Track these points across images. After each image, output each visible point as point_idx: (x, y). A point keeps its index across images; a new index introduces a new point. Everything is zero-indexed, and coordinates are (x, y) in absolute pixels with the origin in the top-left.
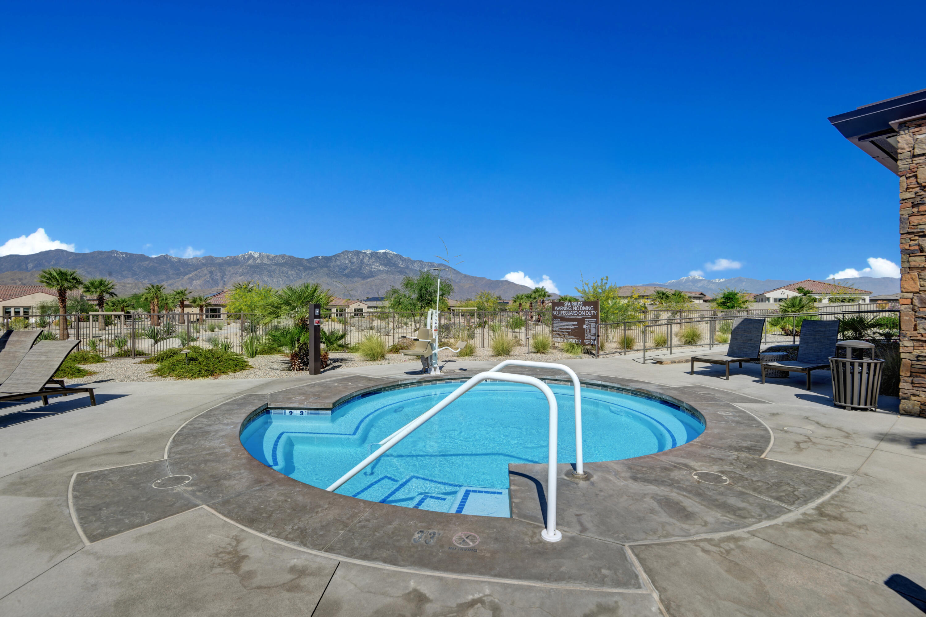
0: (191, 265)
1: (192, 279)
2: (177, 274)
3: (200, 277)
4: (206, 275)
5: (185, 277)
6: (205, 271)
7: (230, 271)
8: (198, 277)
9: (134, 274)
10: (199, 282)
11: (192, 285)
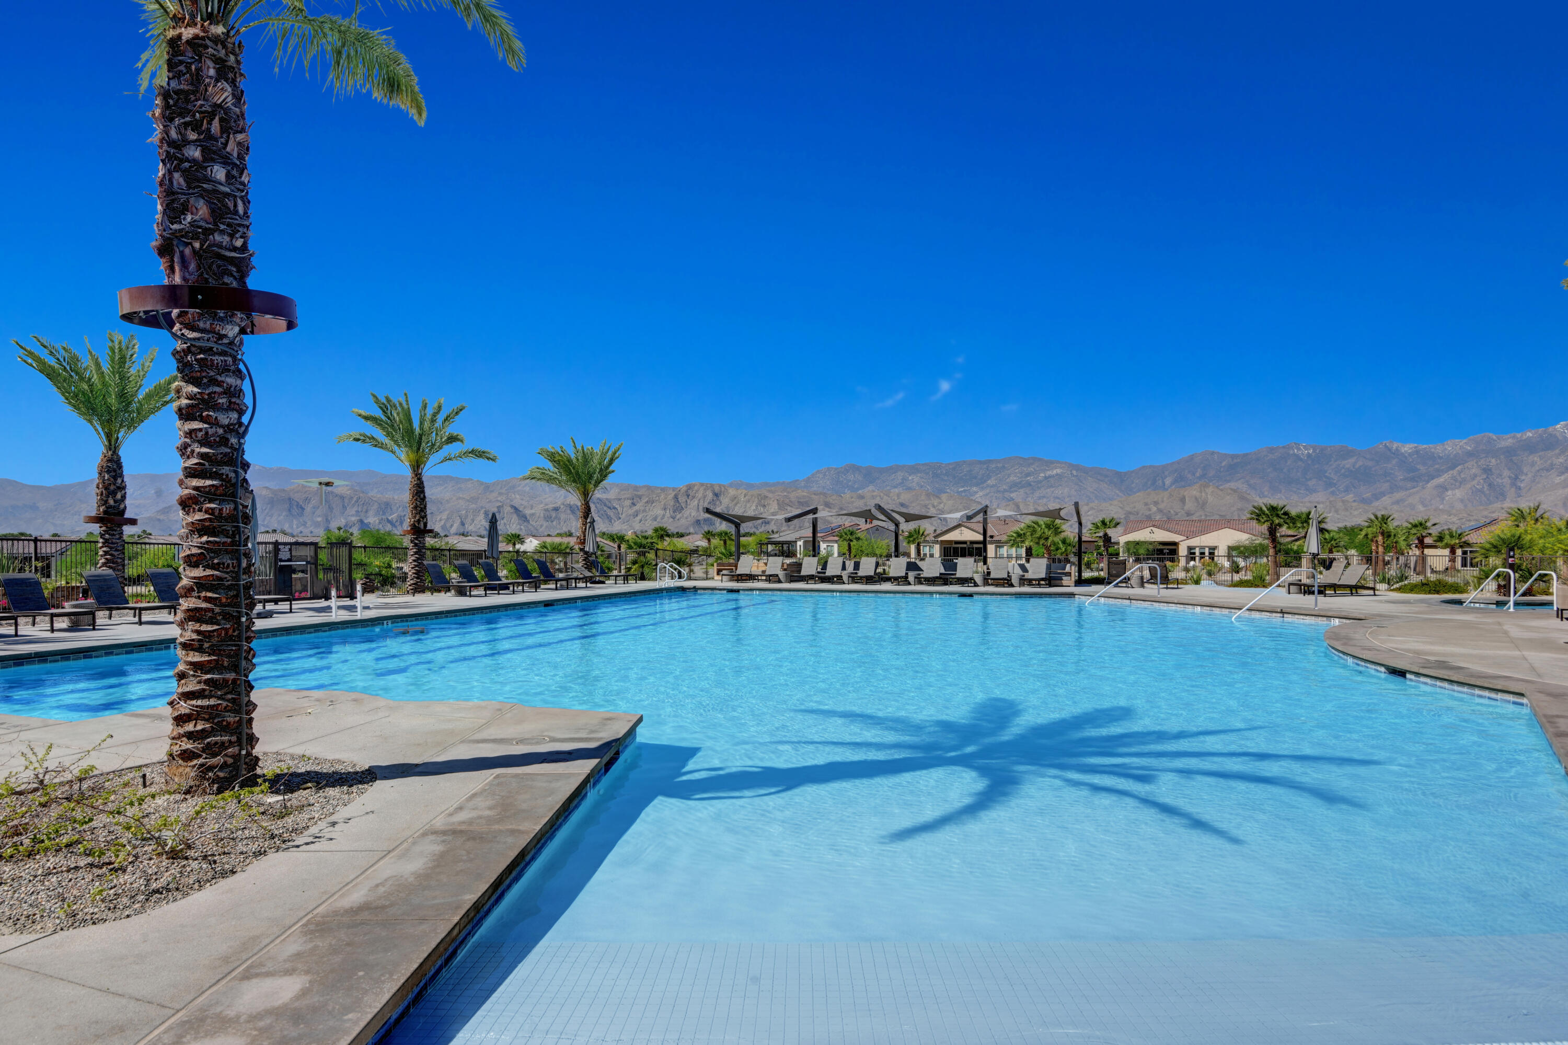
0: (1440, 458)
1: (1443, 488)
2: (1412, 479)
3: (1463, 482)
4: (1475, 476)
5: (1429, 485)
6: (1473, 467)
7: (1533, 464)
8: (1459, 483)
9: (1329, 484)
10: (1458, 493)
11: (1443, 499)
